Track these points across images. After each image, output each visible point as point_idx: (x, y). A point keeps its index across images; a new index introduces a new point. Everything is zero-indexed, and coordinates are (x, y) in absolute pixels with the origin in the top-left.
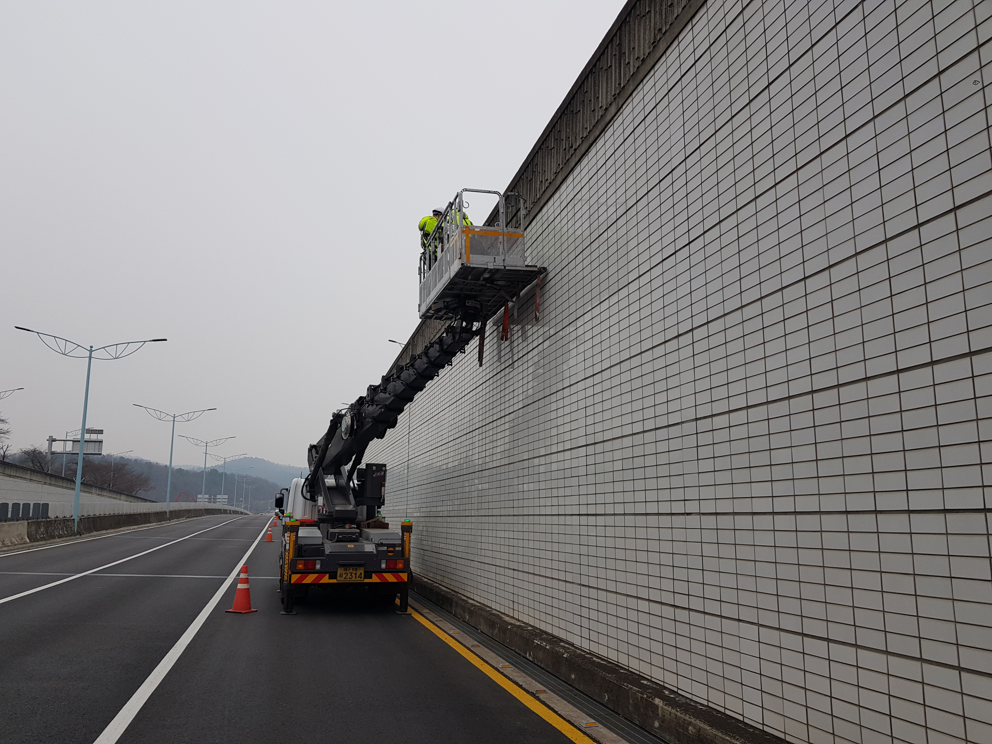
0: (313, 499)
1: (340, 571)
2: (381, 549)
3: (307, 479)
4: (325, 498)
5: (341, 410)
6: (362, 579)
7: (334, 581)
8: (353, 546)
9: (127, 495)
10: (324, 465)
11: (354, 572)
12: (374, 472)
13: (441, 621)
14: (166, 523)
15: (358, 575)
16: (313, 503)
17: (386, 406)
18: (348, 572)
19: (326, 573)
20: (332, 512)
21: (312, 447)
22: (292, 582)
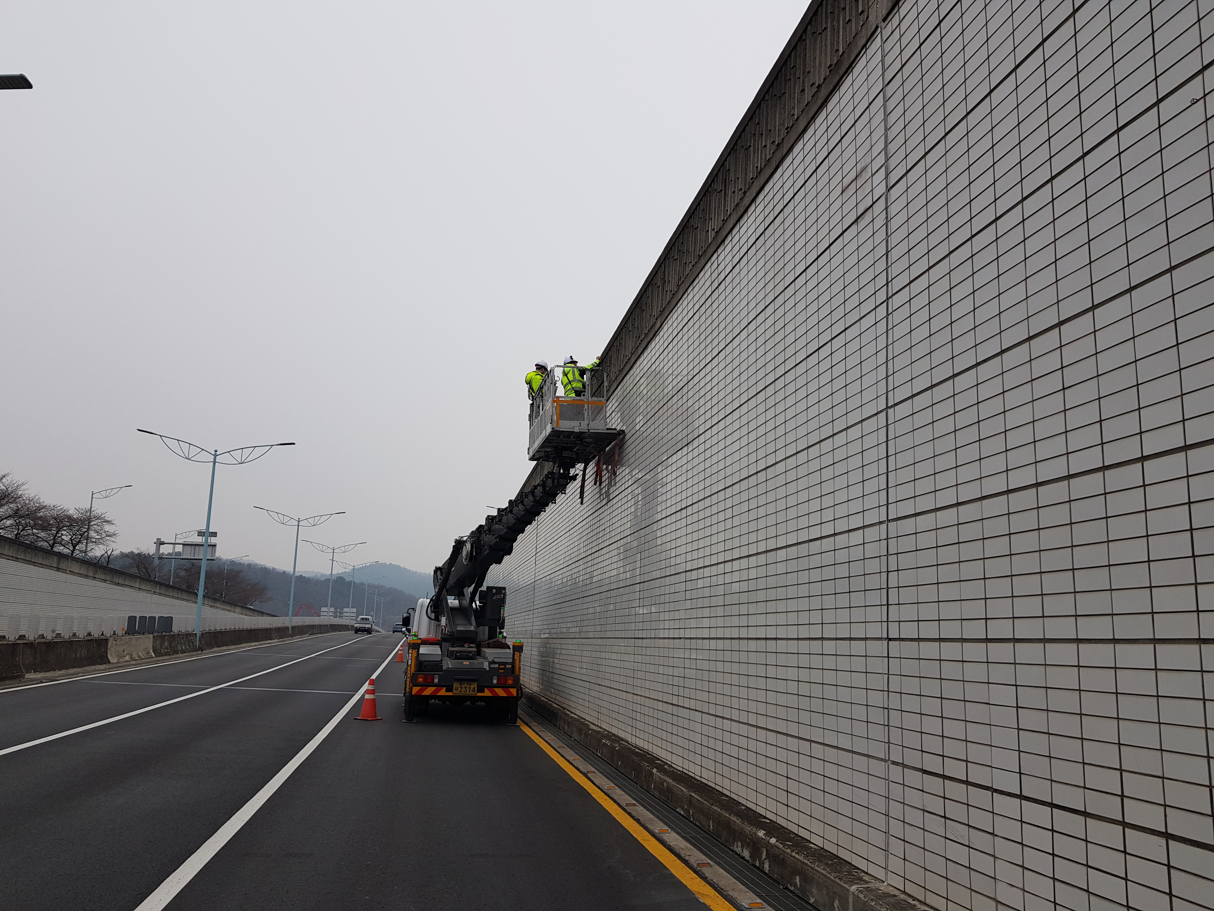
0: (437, 619)
1: (456, 685)
2: (493, 666)
3: (431, 600)
4: (448, 619)
5: (462, 537)
6: (476, 693)
7: (450, 694)
8: (468, 663)
9: (243, 607)
10: (448, 587)
11: (468, 686)
12: (494, 595)
13: (543, 731)
14: (288, 640)
15: (471, 690)
16: (438, 623)
17: (500, 537)
18: (463, 686)
19: (444, 686)
20: (453, 632)
21: (437, 569)
22: (413, 694)
